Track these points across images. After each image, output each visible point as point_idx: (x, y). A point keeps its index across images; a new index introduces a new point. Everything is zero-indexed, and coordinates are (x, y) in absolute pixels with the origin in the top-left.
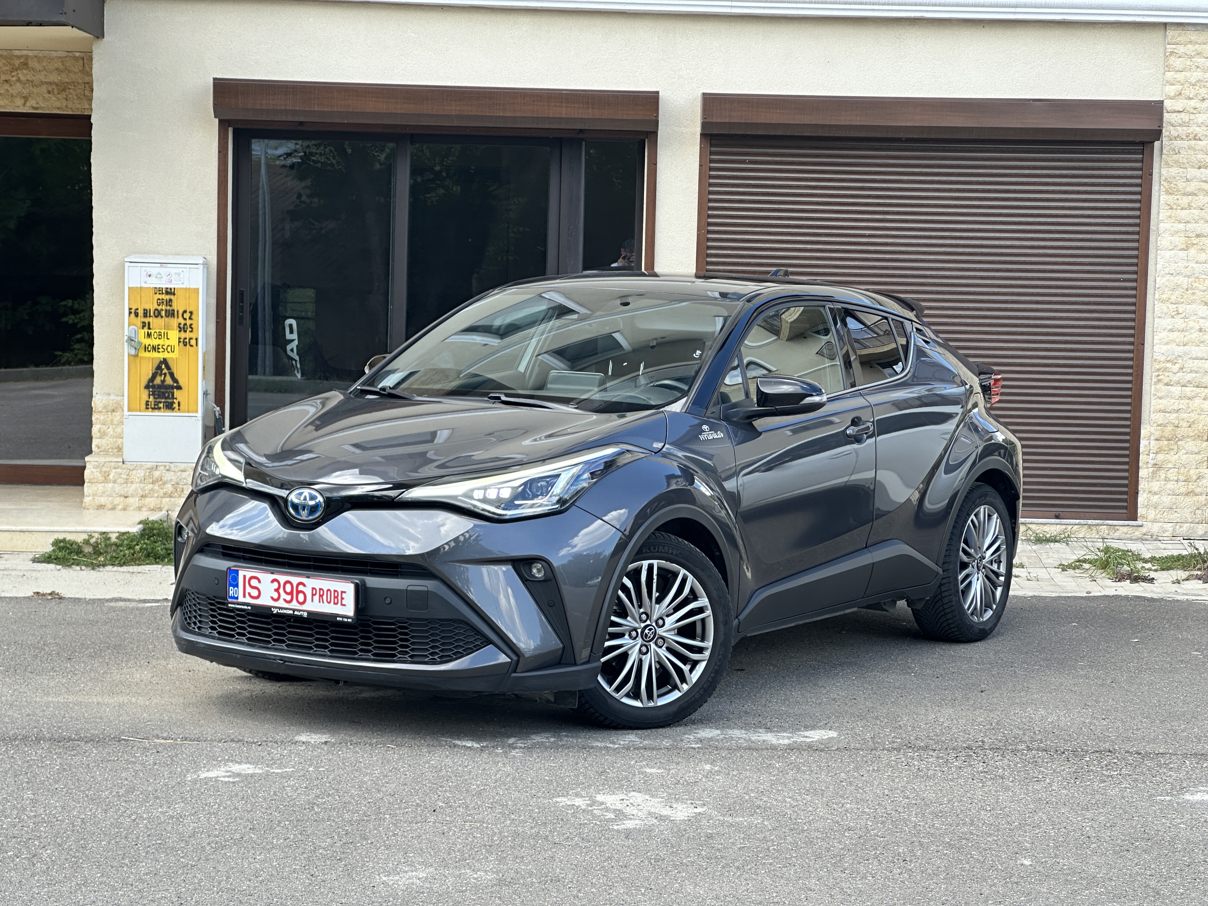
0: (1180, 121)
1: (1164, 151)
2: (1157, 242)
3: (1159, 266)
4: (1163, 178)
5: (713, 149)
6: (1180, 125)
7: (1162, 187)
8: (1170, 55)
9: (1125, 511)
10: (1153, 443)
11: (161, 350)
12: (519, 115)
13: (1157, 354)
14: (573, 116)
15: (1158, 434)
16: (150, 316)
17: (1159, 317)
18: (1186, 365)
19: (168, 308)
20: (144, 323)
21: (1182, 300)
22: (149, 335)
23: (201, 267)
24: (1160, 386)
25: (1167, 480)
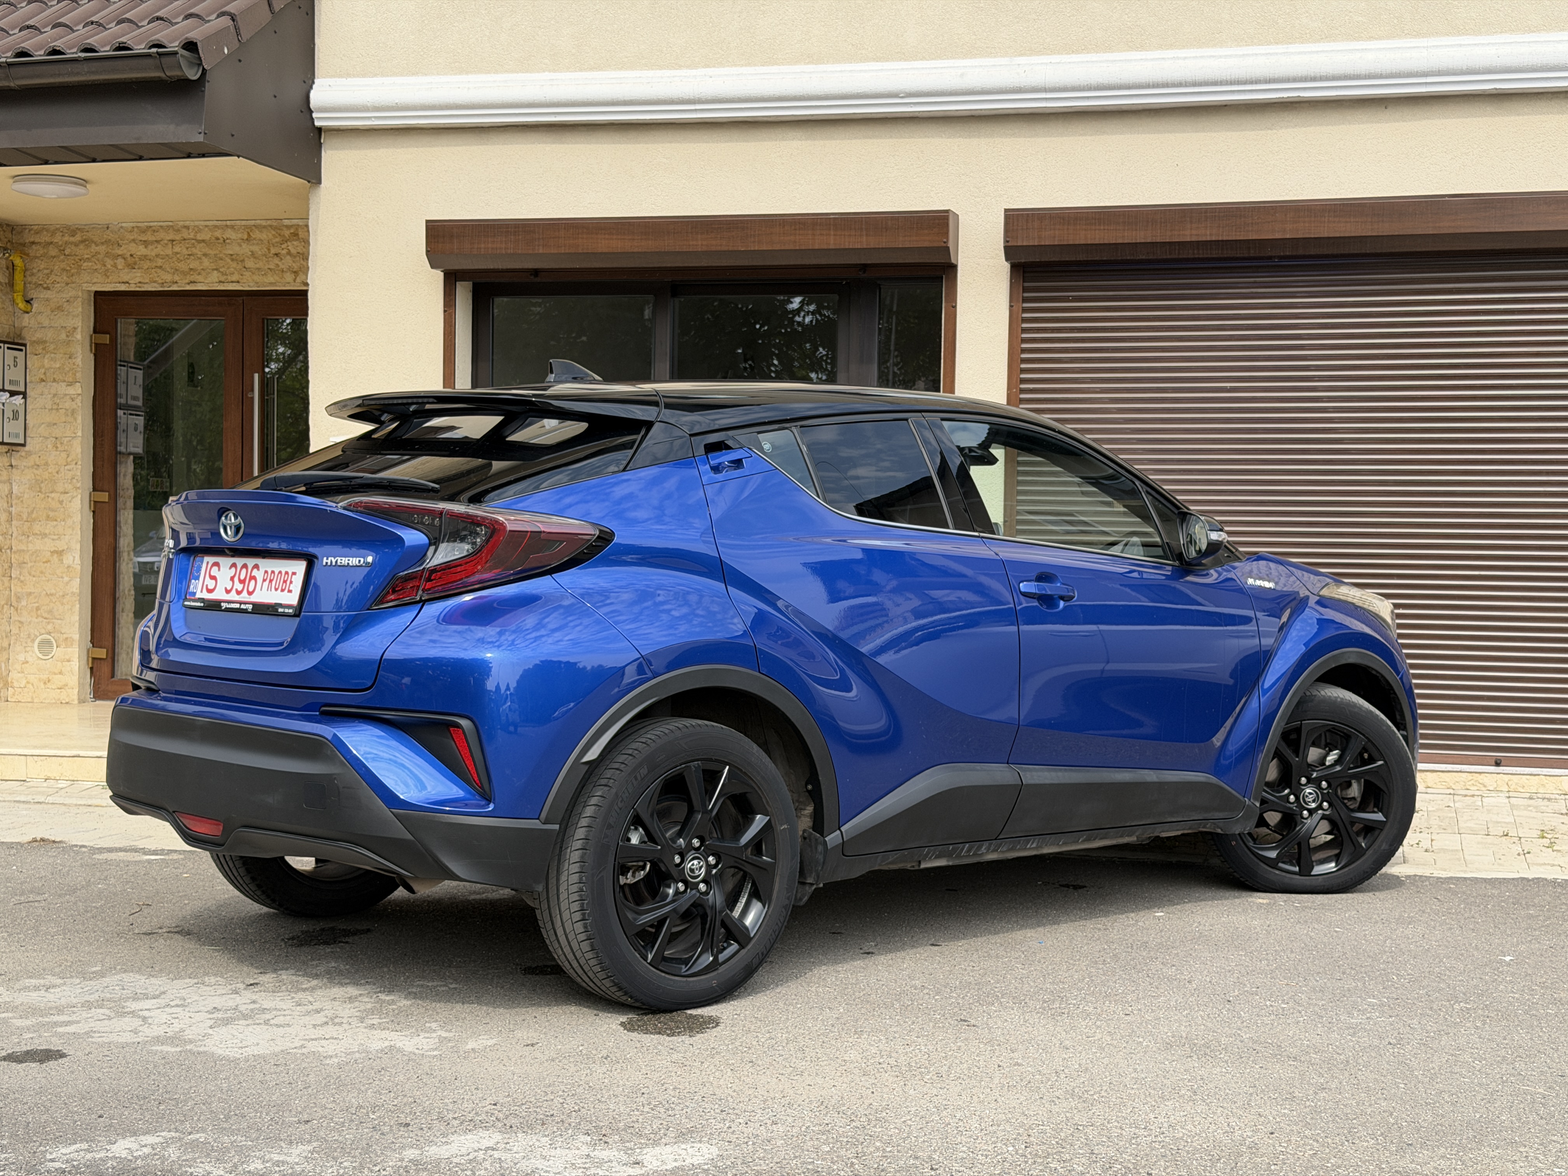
5: (1026, 284)
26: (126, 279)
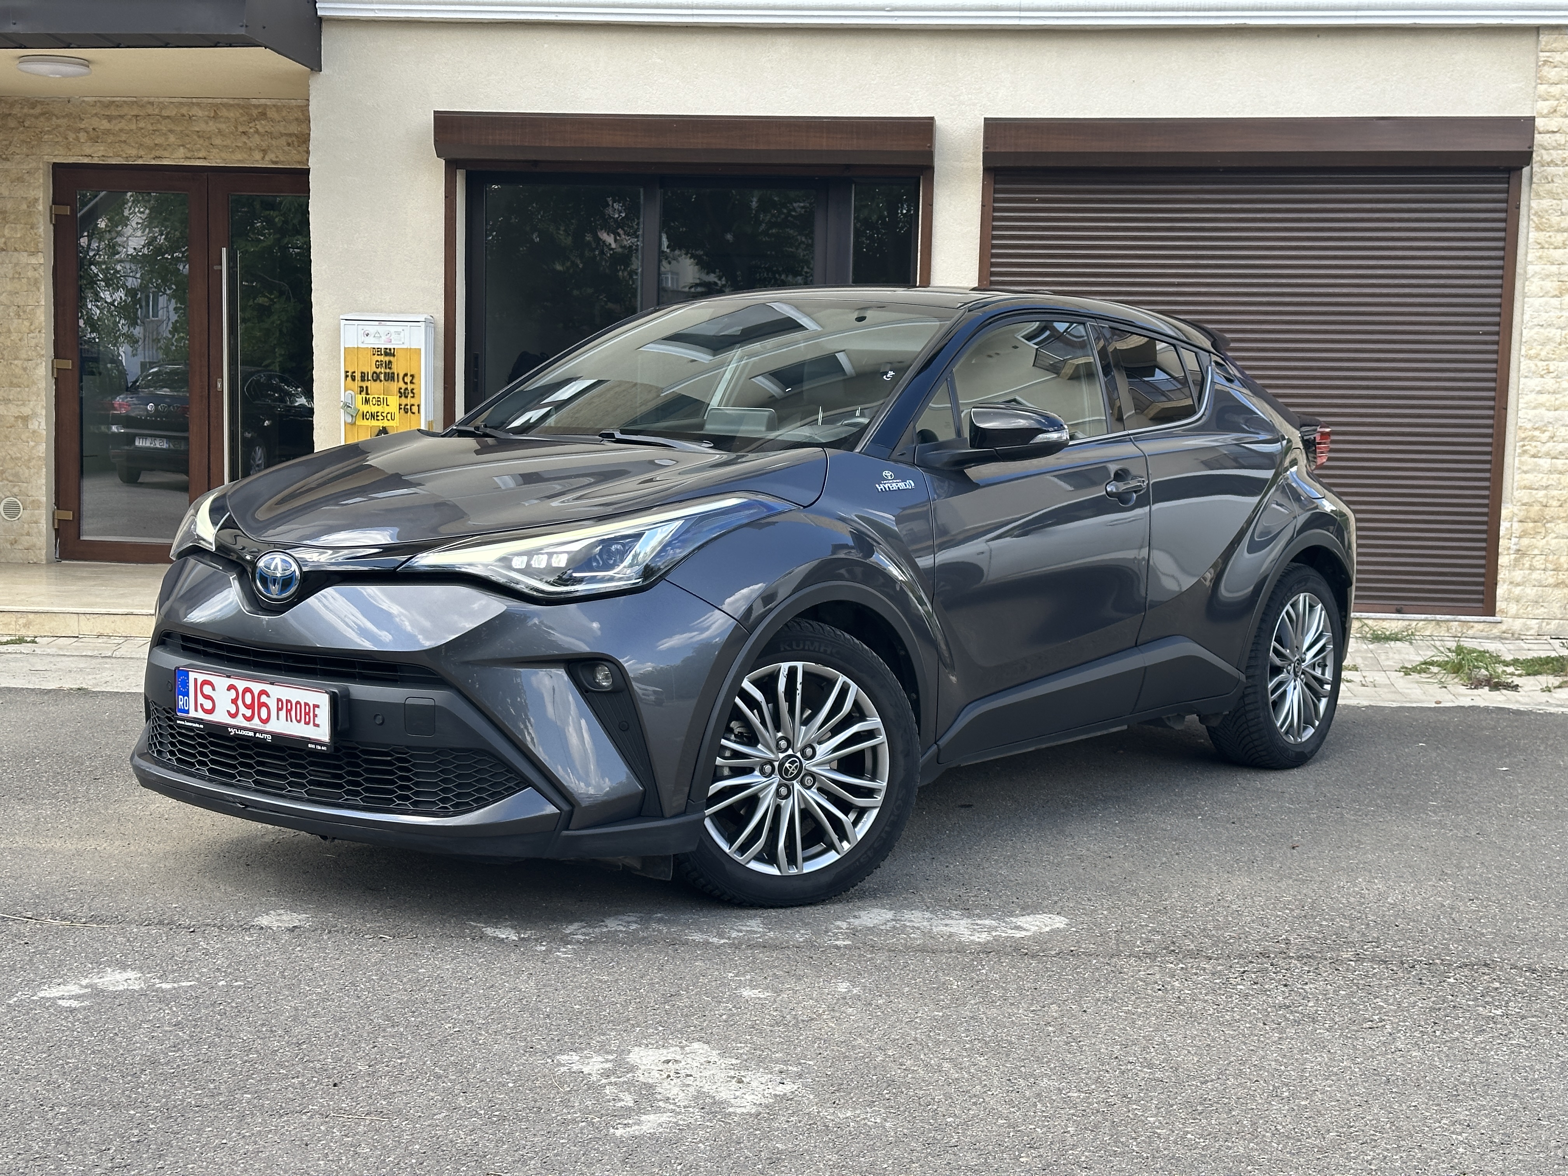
0: (1554, 144)
1: (1535, 180)
2: (1524, 287)
3: (1526, 317)
4: (1532, 211)
5: (997, 186)
6: (1554, 148)
7: (1531, 222)
8: (1544, 65)
9: (1480, 605)
10: (1516, 525)
11: (380, 418)
12: (773, 147)
13: (1523, 421)
14: (835, 148)
15: (1522, 514)
16: (368, 380)
17: (1526, 377)
18: (1558, 434)
19: (388, 371)
20: (361, 387)
21: (1553, 357)
22: (367, 401)
23: (423, 325)
24: (1526, 458)
25: (1532, 568)
26: (88, 151)
